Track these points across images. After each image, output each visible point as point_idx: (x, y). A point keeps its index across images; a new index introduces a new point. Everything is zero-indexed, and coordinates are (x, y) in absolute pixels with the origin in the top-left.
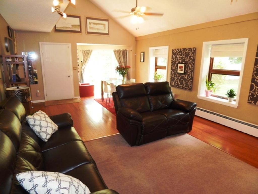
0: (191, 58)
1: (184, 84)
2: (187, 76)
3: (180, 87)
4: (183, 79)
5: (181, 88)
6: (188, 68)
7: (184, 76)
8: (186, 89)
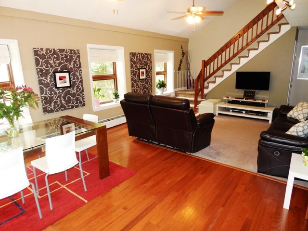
0: (77, 63)
1: (73, 101)
2: (75, 88)
3: (67, 107)
4: (70, 94)
5: (68, 109)
6: (75, 77)
7: (71, 89)
8: (77, 107)
